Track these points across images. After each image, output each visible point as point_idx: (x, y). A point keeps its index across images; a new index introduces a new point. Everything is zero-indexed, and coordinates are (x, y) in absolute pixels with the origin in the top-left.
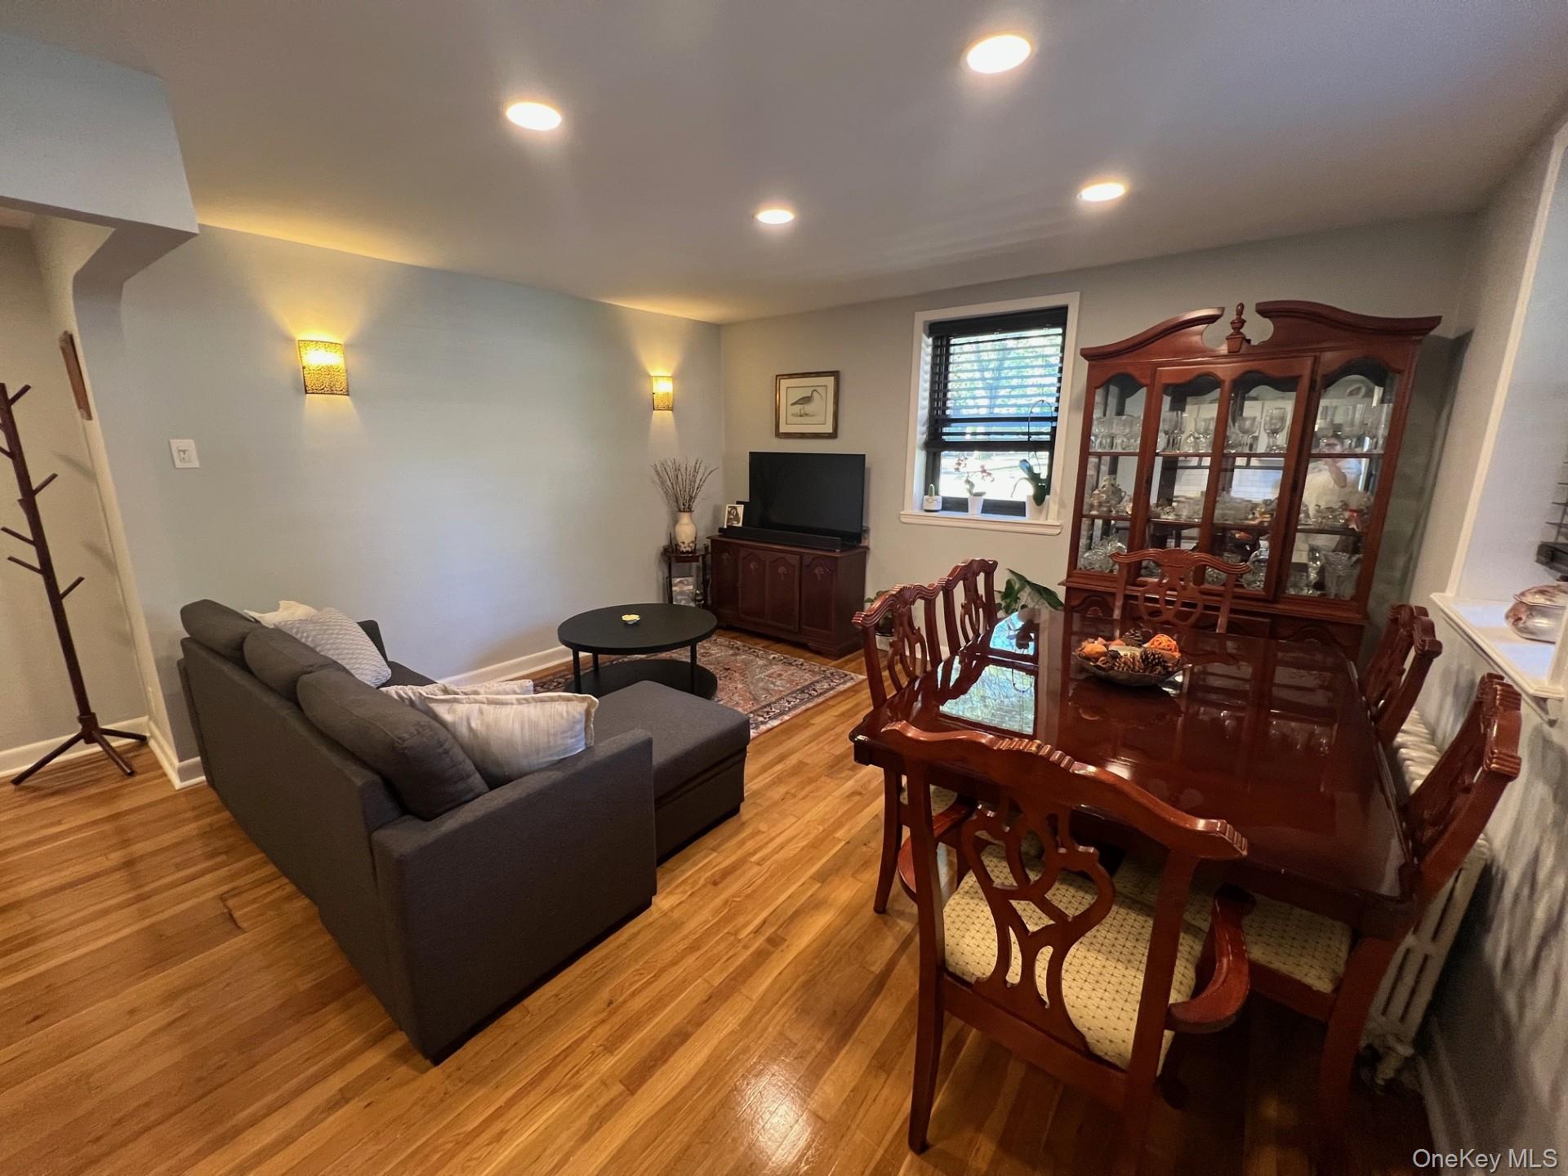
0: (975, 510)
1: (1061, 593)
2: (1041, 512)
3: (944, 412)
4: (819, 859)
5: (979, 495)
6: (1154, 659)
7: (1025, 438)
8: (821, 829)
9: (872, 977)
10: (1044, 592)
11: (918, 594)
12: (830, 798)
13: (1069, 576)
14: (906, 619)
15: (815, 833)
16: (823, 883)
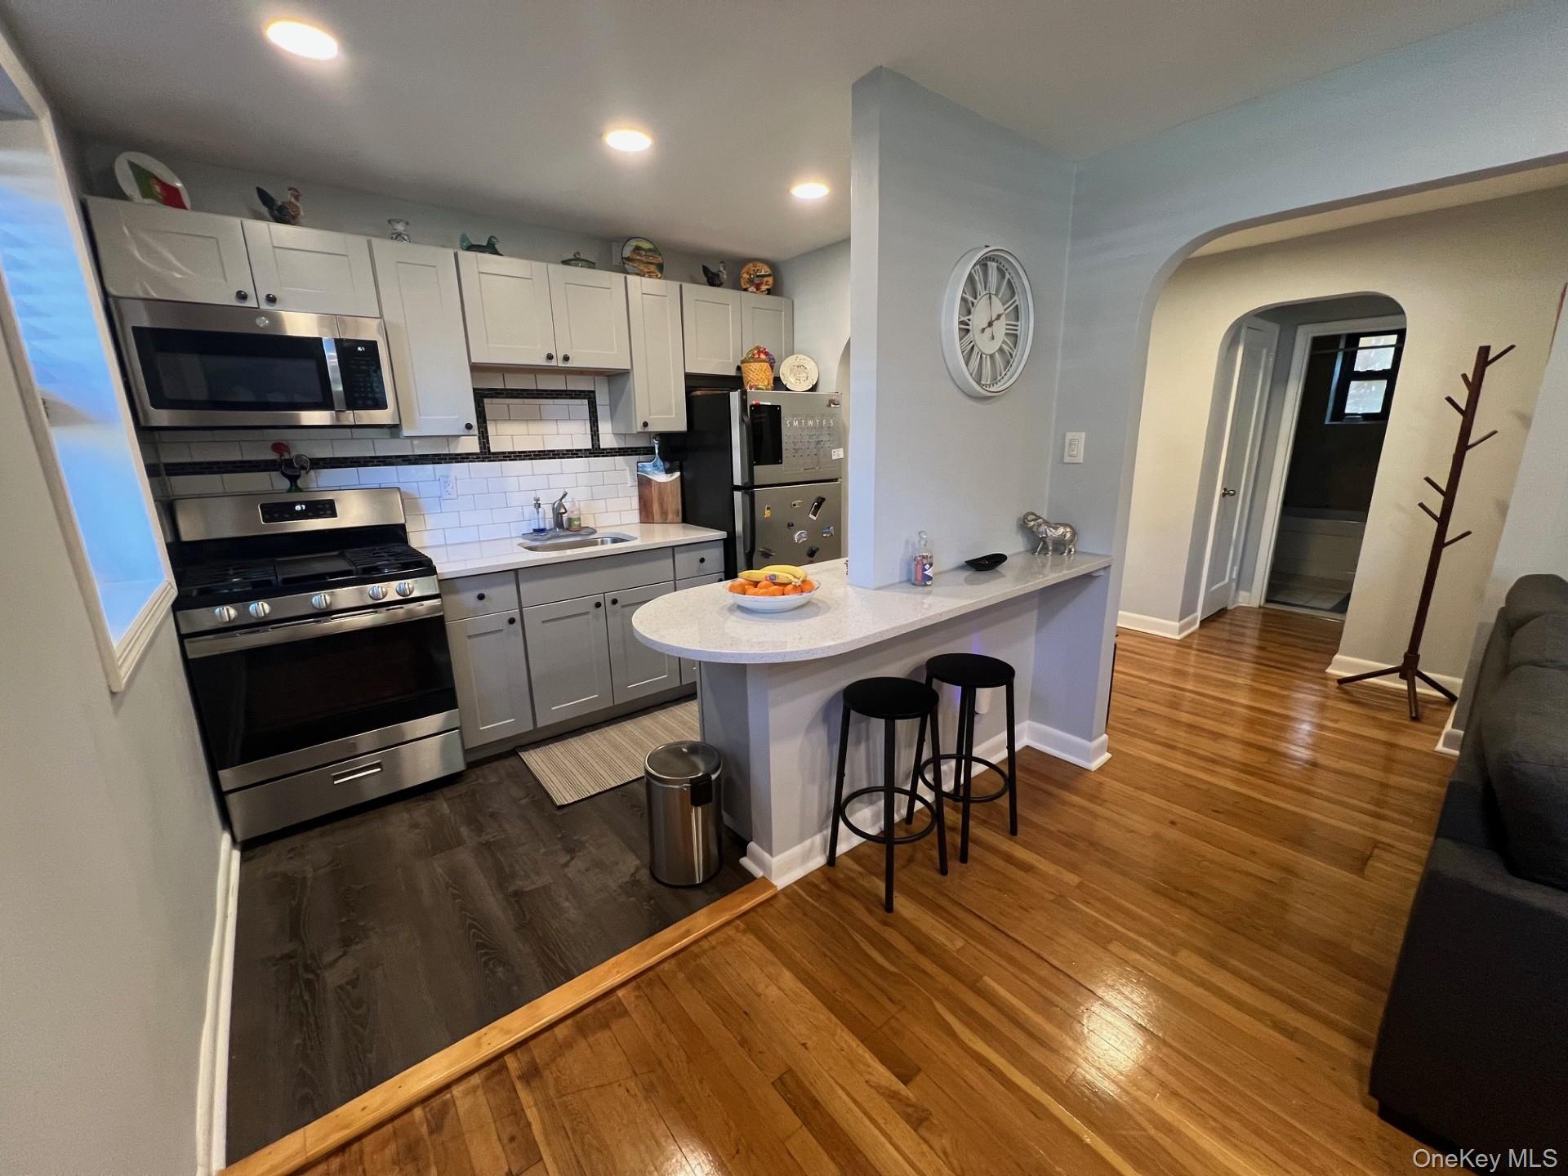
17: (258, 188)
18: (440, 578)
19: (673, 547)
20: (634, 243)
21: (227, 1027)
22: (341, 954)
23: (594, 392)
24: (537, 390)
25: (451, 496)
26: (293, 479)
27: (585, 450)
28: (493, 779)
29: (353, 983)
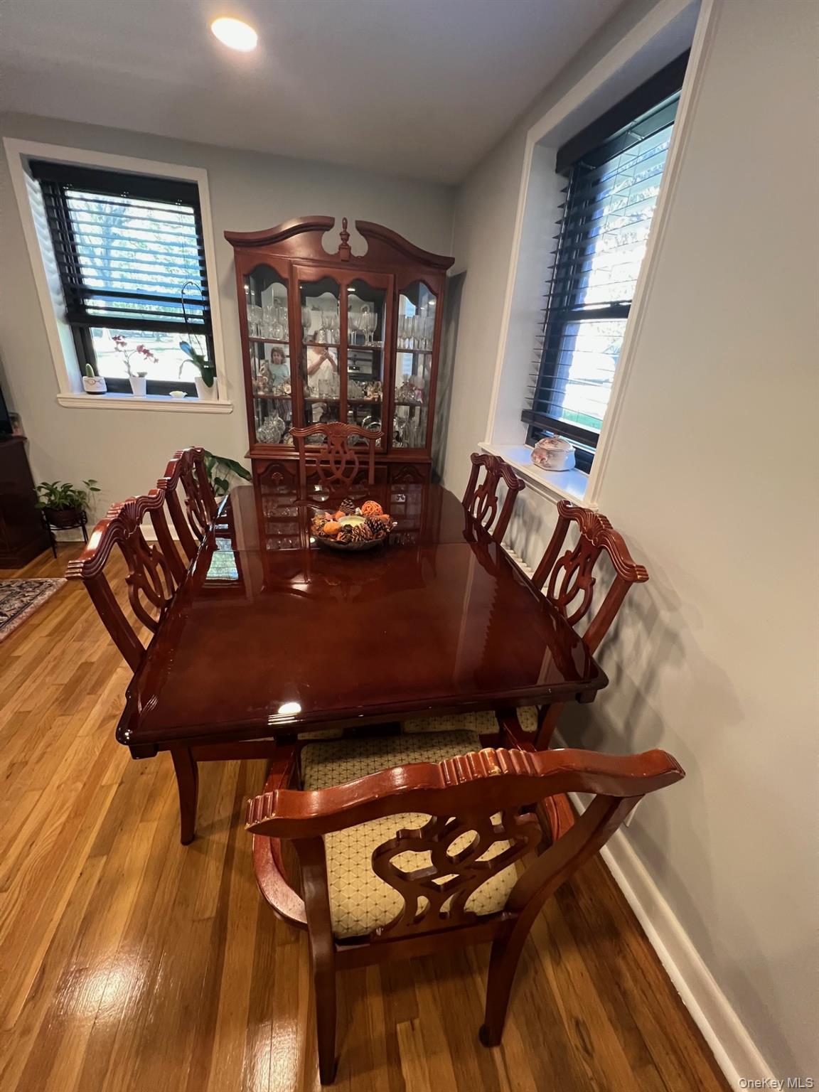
0: (139, 391)
1: (246, 464)
2: (211, 392)
3: (80, 281)
4: (90, 827)
5: (142, 375)
6: (378, 525)
7: (181, 320)
8: (80, 785)
9: (210, 923)
10: (231, 465)
11: (143, 507)
12: (77, 741)
13: (252, 449)
14: (137, 543)
15: (73, 797)
16: (108, 854)
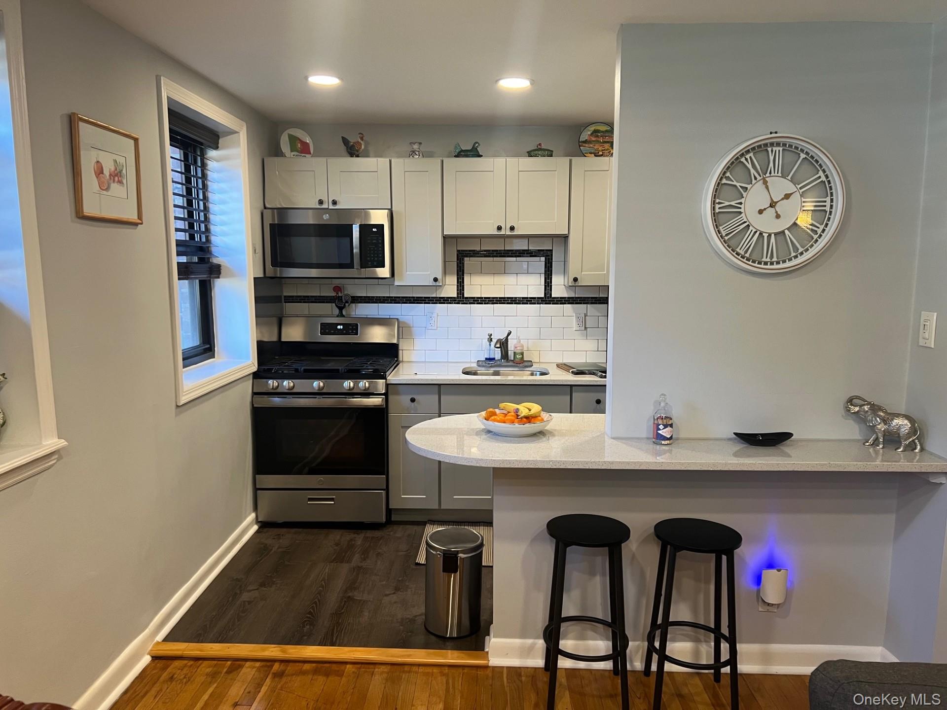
17: (342, 137)
18: (388, 383)
19: (571, 386)
20: (592, 128)
21: (198, 596)
22: (256, 588)
23: (551, 251)
24: (505, 250)
25: (433, 328)
26: (341, 309)
27: (538, 298)
28: (398, 535)
29: (249, 602)
